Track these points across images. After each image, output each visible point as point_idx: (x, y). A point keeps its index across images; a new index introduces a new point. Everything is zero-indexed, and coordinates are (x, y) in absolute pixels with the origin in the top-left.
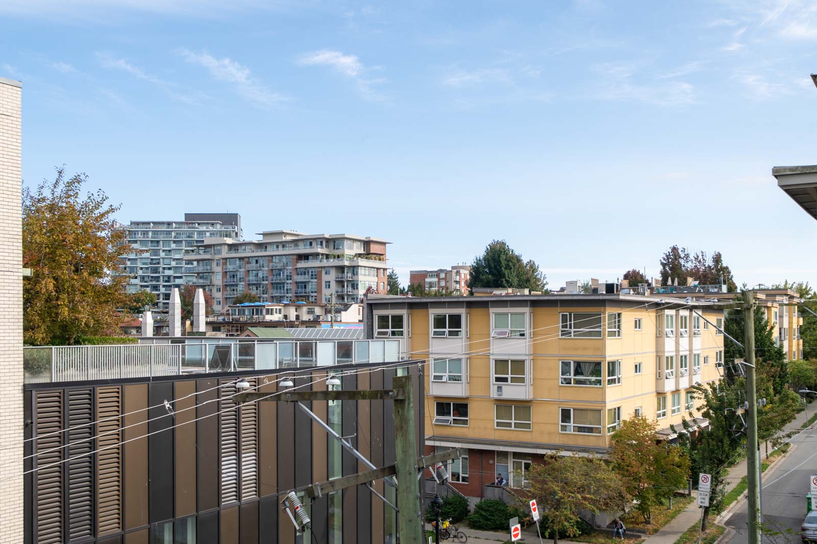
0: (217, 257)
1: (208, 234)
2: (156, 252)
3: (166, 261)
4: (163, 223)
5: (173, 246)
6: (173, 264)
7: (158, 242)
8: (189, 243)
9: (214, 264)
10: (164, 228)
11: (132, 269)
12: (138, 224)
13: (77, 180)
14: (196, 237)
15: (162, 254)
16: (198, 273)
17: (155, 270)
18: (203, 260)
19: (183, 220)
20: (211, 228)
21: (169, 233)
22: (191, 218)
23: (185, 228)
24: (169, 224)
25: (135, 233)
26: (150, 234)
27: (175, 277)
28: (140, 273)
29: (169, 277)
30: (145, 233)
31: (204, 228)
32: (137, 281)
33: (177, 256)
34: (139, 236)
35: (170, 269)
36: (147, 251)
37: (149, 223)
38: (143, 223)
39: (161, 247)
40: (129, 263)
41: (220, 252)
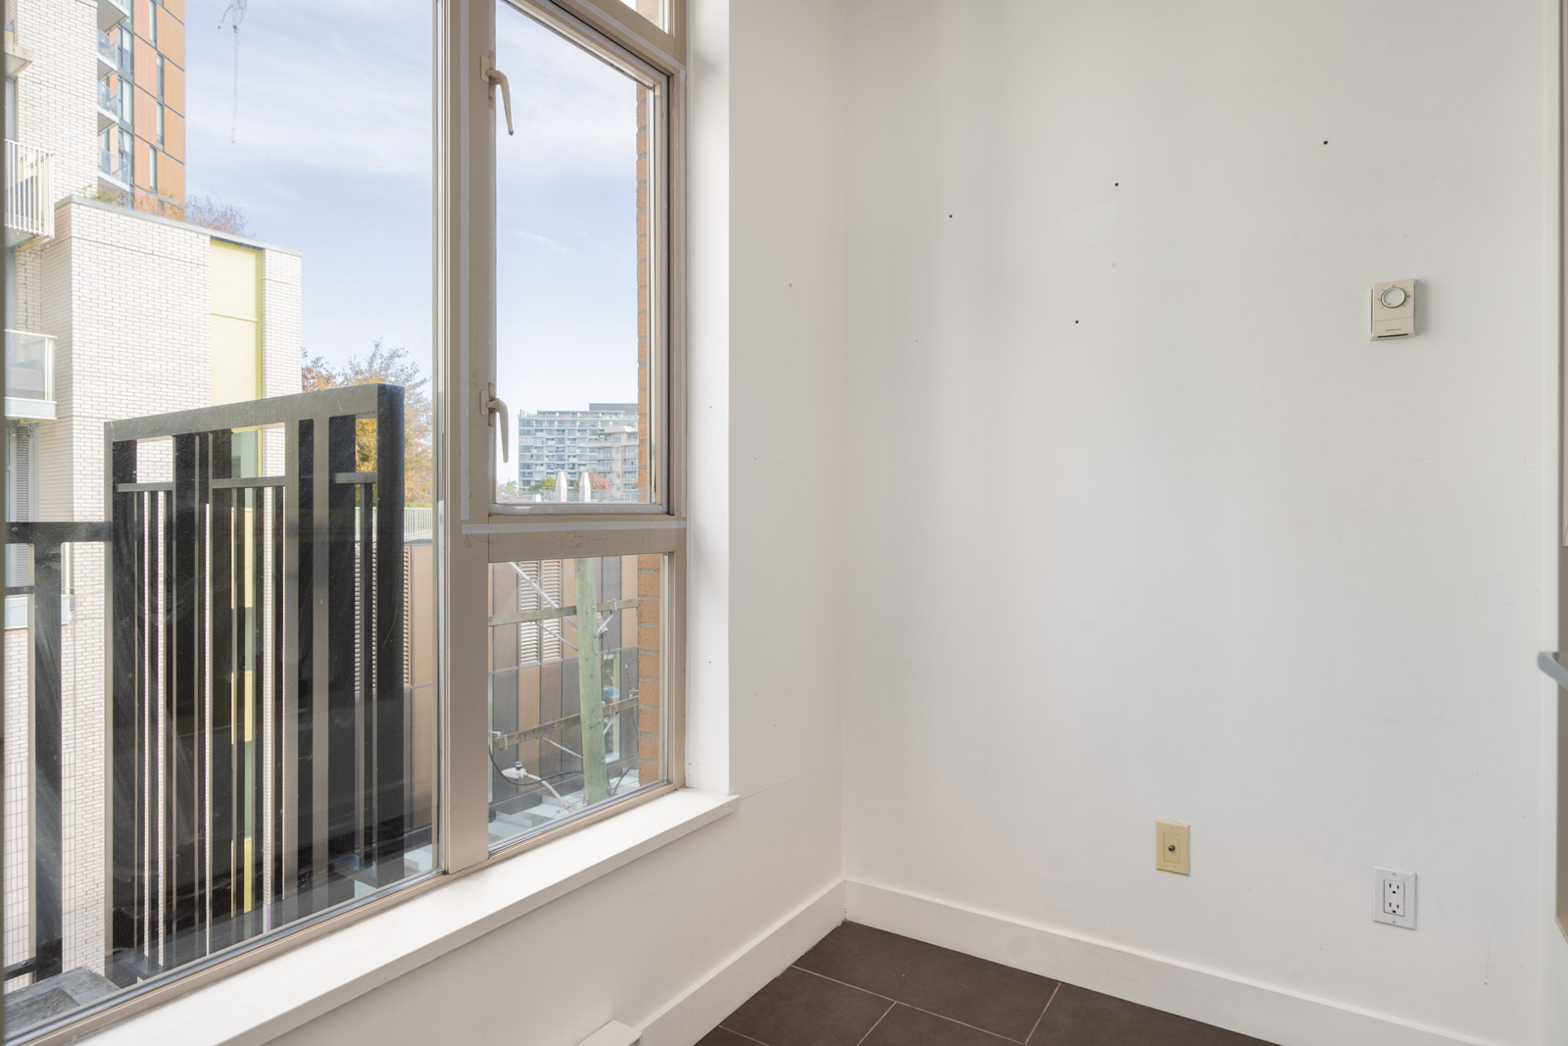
0: (617, 445)
1: (611, 423)
2: (561, 441)
3: (572, 449)
4: (568, 413)
5: (578, 435)
6: (578, 452)
7: (563, 431)
8: (593, 433)
9: (614, 451)
10: (570, 418)
11: (539, 457)
12: (544, 413)
13: (394, 355)
14: (599, 426)
15: (568, 443)
16: (599, 461)
17: (561, 458)
18: (604, 448)
19: (587, 409)
20: (614, 418)
21: (574, 422)
22: (595, 408)
23: (590, 418)
24: (574, 413)
25: (541, 422)
26: (556, 423)
27: (579, 465)
28: (546, 460)
29: (574, 465)
30: (551, 422)
31: (608, 418)
32: (543, 468)
33: (582, 445)
34: (545, 425)
35: (574, 456)
36: (553, 439)
37: (554, 413)
38: (550, 413)
39: (566, 435)
40: (534, 451)
41: (619, 440)
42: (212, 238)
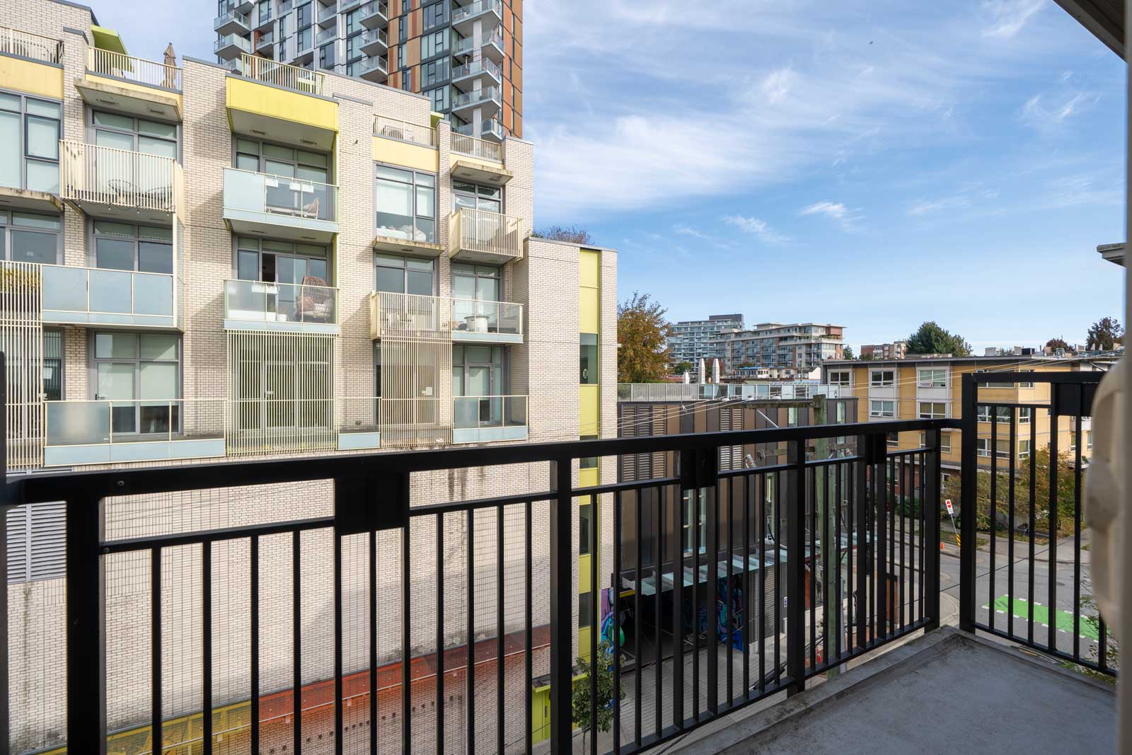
0: (729, 340)
1: (723, 327)
2: (692, 339)
3: (698, 344)
4: (696, 322)
5: (702, 335)
6: (702, 345)
7: (693, 333)
8: (711, 333)
9: (726, 345)
10: (697, 325)
11: (679, 350)
12: (682, 323)
13: (645, 298)
14: (715, 329)
15: (696, 340)
16: (717, 351)
17: (692, 350)
18: (720, 343)
19: (708, 319)
20: (725, 324)
21: (700, 328)
22: (713, 318)
23: (709, 325)
24: (700, 322)
25: (680, 328)
26: (689, 329)
27: (703, 354)
28: (683, 351)
29: (700, 353)
30: (686, 328)
31: (721, 324)
32: (682, 356)
33: (705, 341)
34: (683, 330)
35: (700, 348)
36: (687, 339)
37: (688, 323)
38: (685, 323)
39: (695, 336)
40: (677, 346)
41: (730, 338)
42: (581, 248)
